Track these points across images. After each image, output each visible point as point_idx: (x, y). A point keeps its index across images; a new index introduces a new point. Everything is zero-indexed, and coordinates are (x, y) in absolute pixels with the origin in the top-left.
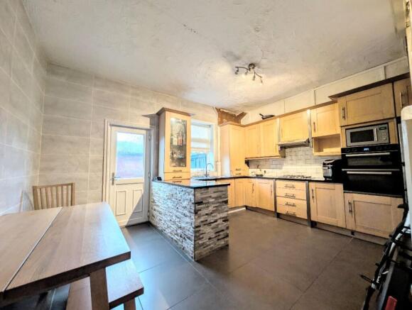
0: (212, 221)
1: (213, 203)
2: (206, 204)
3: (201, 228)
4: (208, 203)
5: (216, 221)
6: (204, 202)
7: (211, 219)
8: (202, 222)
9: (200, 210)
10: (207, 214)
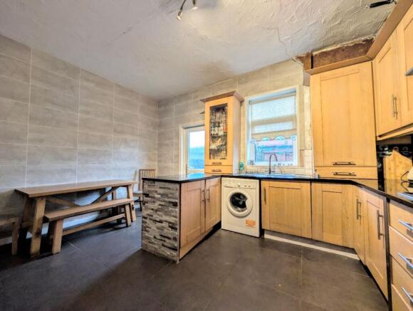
0: (158, 220)
1: (158, 200)
2: (152, 197)
3: (147, 221)
4: (154, 198)
5: (161, 222)
6: (150, 195)
7: (156, 217)
8: (148, 215)
9: (147, 203)
10: (152, 209)
